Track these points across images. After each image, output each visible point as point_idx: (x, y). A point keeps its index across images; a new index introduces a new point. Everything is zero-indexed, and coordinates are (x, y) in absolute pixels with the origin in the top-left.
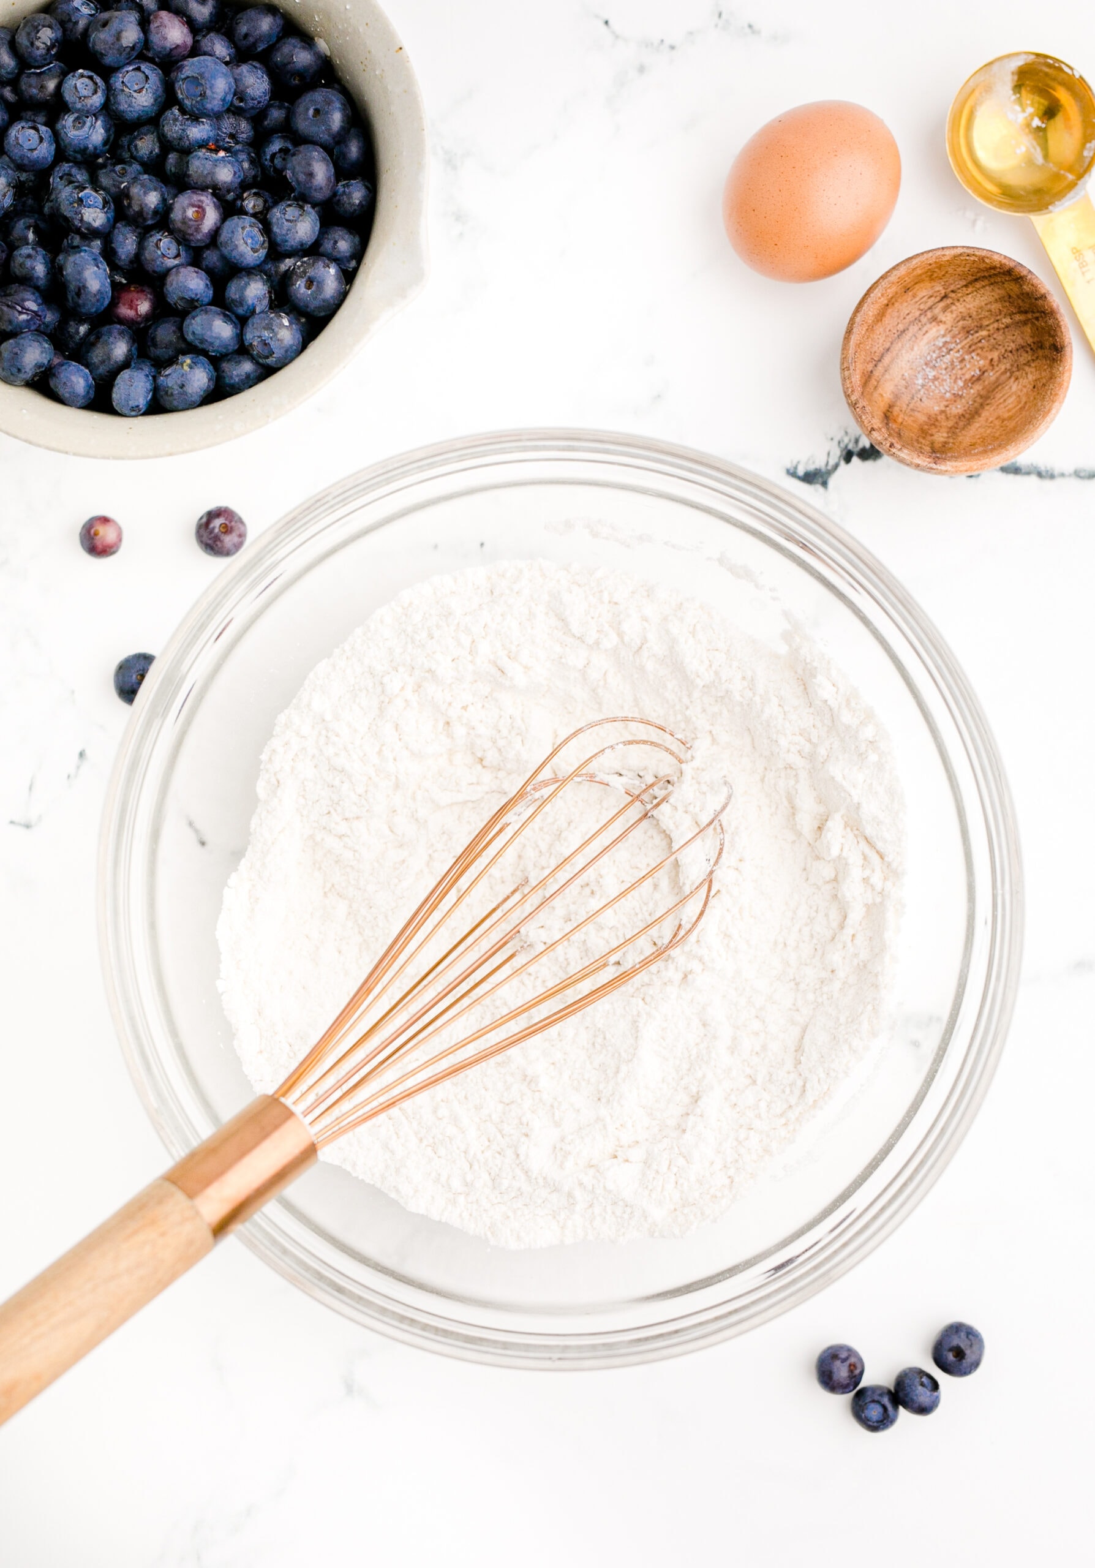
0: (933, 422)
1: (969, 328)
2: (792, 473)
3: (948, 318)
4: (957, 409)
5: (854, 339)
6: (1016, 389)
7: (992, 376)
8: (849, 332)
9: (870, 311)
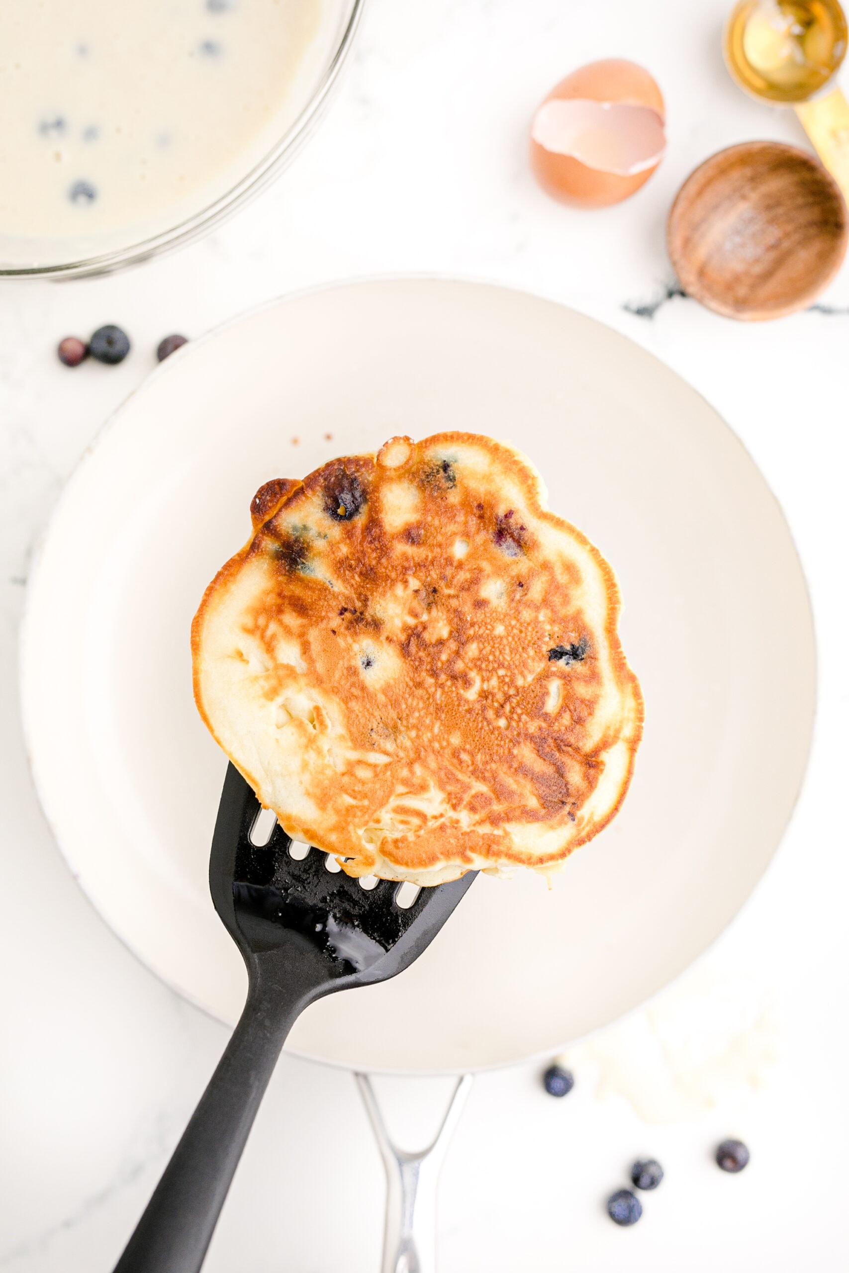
0: (737, 279)
1: (770, 205)
2: (626, 308)
3: (754, 196)
4: (757, 269)
5: (679, 210)
6: (805, 256)
7: (786, 245)
8: (675, 204)
9: (693, 188)
